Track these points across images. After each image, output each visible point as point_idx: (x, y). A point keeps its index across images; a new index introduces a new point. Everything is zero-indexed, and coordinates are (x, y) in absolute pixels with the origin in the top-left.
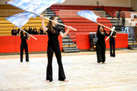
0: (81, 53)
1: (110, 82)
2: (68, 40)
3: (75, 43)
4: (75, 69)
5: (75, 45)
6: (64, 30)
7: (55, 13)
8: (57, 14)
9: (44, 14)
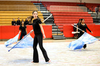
0: (67, 40)
1: (90, 63)
2: (56, 30)
3: (62, 32)
4: (62, 53)
5: (62, 34)
6: (54, 22)
7: (46, 8)
8: (48, 9)
9: (37, 9)
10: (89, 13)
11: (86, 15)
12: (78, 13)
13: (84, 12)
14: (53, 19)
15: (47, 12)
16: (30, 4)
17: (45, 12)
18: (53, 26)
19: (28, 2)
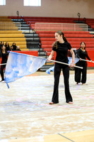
6: (40, 46)
7: (30, 26)
8: (33, 27)
9: (17, 28)
10: (91, 32)
11: (86, 35)
12: (76, 33)
13: (83, 32)
14: (40, 41)
15: (31, 31)
16: (6, 21)
17: (28, 31)
18: (39, 51)
19: (3, 17)
